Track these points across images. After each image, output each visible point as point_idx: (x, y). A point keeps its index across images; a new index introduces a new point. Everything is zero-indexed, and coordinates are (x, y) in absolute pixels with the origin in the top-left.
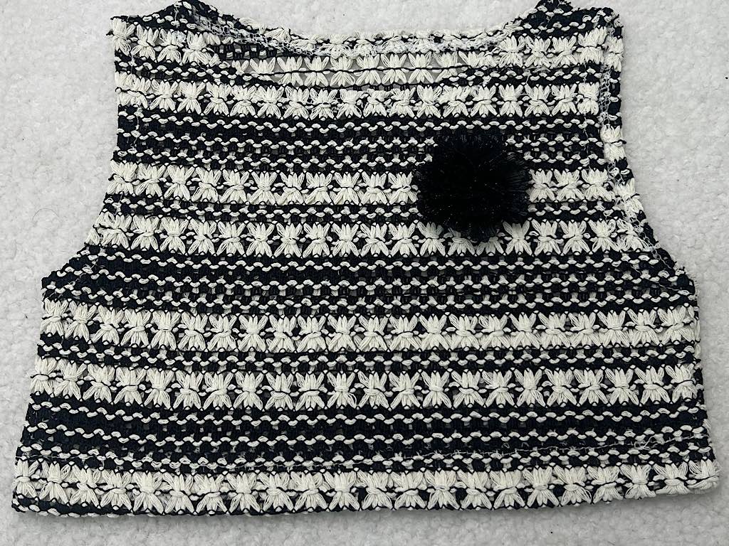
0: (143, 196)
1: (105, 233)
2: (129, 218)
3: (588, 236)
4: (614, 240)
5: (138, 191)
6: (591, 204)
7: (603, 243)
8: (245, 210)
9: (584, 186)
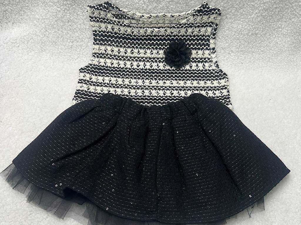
0: (101, 53)
1: (93, 61)
2: (99, 59)
3: (203, 66)
4: (209, 67)
5: (100, 52)
6: (205, 59)
7: (207, 68)
8: (125, 58)
9: (204, 54)
